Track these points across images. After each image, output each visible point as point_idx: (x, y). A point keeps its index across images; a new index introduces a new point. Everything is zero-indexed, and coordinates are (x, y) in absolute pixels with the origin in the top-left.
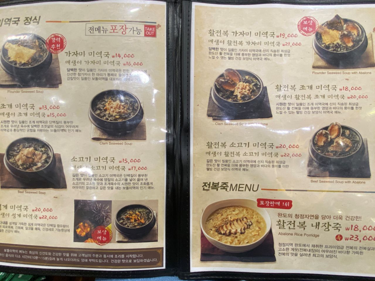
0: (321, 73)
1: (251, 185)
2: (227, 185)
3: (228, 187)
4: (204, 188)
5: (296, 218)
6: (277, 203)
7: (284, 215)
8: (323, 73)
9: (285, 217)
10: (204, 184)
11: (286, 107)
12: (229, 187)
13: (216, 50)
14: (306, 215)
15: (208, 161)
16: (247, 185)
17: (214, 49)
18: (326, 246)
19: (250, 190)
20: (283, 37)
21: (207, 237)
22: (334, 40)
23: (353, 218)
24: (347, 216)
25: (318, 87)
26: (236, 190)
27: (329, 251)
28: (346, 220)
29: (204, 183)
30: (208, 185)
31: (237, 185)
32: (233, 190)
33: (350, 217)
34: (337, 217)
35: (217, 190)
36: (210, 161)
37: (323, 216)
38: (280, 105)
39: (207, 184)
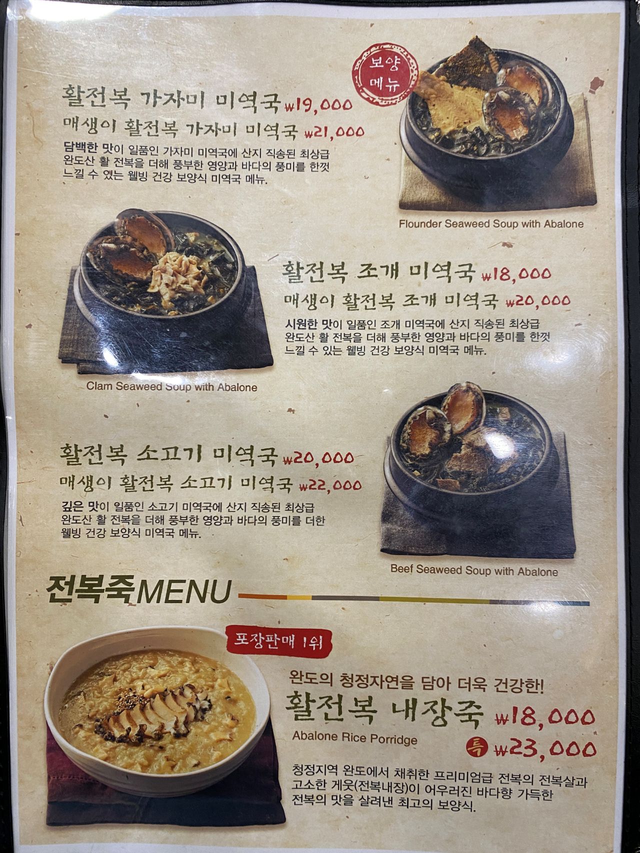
0: (426, 225)
1: (207, 582)
2: (131, 584)
3: (133, 590)
4: (53, 595)
5: (343, 685)
6: (285, 640)
7: (309, 676)
8: (433, 225)
9: (311, 682)
10: (53, 582)
11: (317, 333)
12: (137, 590)
13: (87, 150)
14: (375, 677)
15: (68, 506)
16: (193, 583)
17: (81, 146)
18: (440, 774)
19: (202, 600)
20: (306, 111)
21: (67, 749)
22: (466, 121)
23: (518, 685)
24: (501, 680)
25: (415, 270)
26: (158, 601)
27: (448, 790)
28: (498, 691)
29: (52, 578)
30: (66, 583)
31: (161, 583)
32: (149, 601)
33: (510, 683)
34: (469, 683)
35: (97, 601)
36: (73, 505)
37: (425, 680)
38: (297, 326)
39: (62, 583)
